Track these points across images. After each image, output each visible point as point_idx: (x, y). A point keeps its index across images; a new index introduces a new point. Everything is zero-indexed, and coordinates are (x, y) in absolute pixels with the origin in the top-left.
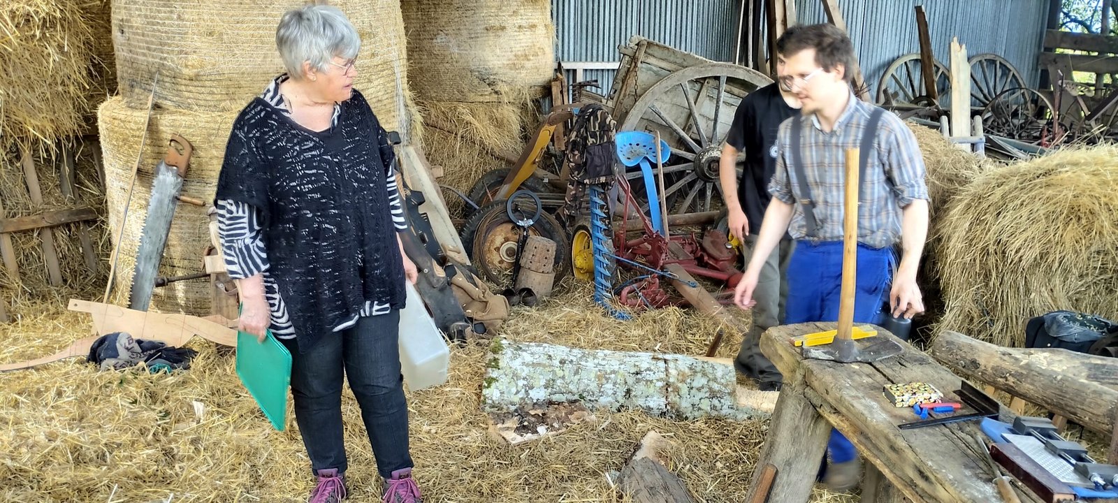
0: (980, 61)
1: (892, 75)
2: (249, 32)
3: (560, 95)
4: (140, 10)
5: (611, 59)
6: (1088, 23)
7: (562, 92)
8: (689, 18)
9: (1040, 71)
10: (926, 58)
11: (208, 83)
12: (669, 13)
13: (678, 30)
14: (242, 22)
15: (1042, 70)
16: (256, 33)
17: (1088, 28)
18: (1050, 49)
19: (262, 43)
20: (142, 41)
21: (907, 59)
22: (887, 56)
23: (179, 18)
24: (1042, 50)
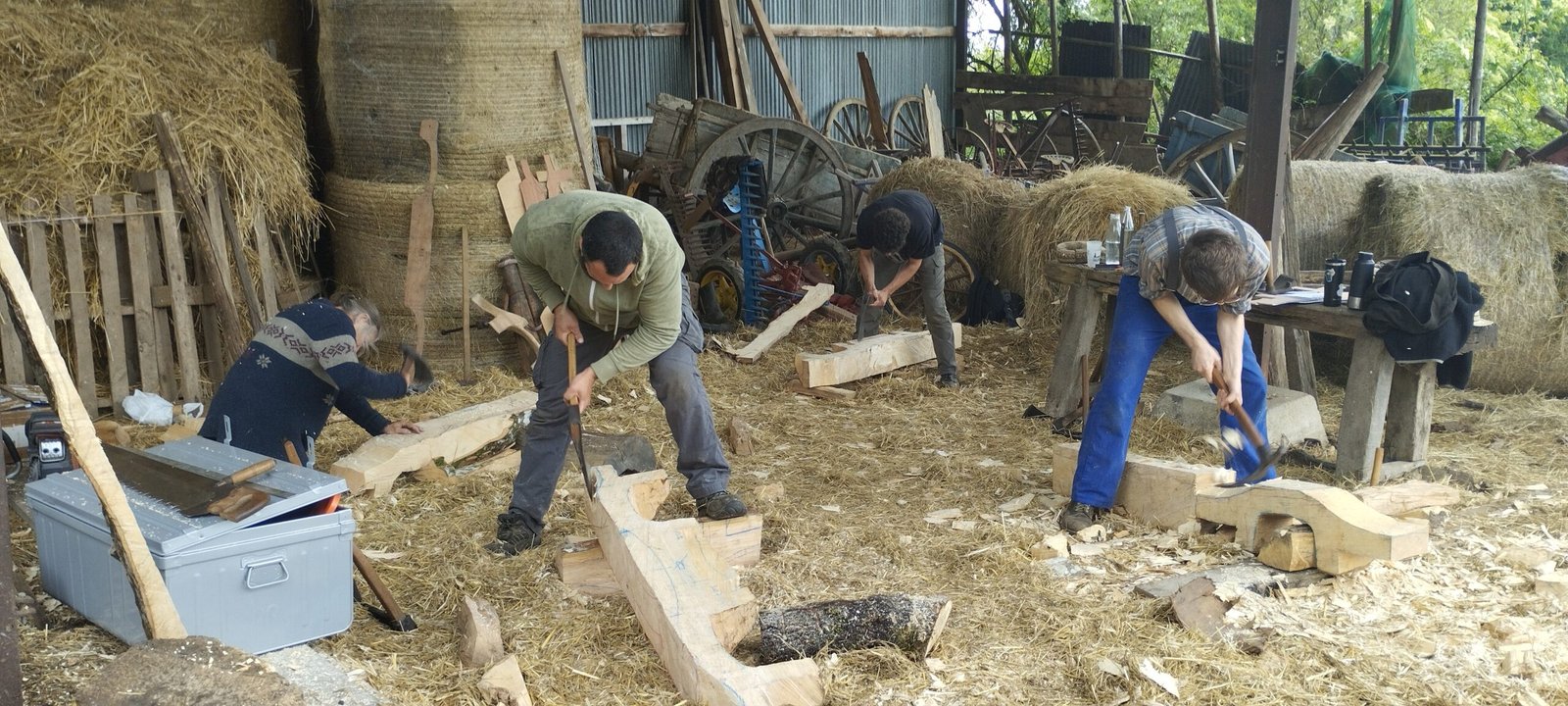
0: (906, 104)
1: (834, 121)
2: (513, 111)
3: (609, 156)
4: (405, 95)
5: (629, 114)
6: (990, 63)
7: (610, 152)
8: (642, 69)
9: (954, 111)
10: (872, 104)
11: (479, 156)
12: (622, 65)
13: (633, 83)
14: (509, 103)
15: (956, 110)
16: (518, 111)
17: (990, 67)
18: (961, 89)
19: (524, 119)
20: (404, 123)
21: (844, 104)
22: (825, 102)
23: (452, 100)
24: (954, 90)
